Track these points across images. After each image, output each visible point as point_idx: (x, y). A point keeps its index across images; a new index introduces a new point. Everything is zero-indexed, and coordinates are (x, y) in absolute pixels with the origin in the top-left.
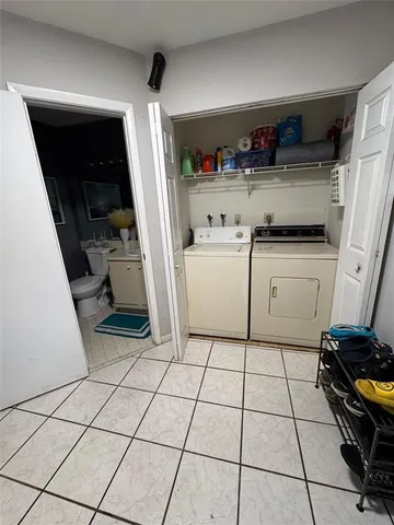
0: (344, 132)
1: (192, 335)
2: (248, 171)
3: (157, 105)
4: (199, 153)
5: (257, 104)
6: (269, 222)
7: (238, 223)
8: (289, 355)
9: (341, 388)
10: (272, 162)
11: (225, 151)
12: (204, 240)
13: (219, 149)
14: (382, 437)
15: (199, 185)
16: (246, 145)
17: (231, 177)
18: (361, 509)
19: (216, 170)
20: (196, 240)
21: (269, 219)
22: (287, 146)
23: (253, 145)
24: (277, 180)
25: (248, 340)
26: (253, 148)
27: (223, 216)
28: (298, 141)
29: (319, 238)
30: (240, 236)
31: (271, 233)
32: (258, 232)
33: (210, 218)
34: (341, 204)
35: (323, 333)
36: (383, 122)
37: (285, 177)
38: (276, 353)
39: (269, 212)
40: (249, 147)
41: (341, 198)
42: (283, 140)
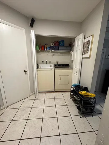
0: (72, 45)
1: (39, 92)
2: (53, 51)
3: (34, 31)
4: (40, 45)
5: (56, 36)
6: (57, 63)
7: (50, 63)
8: (64, 93)
9: (76, 96)
10: (58, 49)
11: (47, 45)
12: (42, 67)
13: (45, 45)
14: (84, 101)
15: (40, 53)
16: (52, 45)
17: (49, 52)
18: (81, 118)
19: (45, 49)
20: (40, 67)
21: (57, 62)
22: (61, 46)
23: (54, 45)
24: (59, 54)
25: (54, 91)
26: (54, 46)
27: (46, 61)
28: (63, 46)
29: (68, 67)
30: (51, 66)
31: (58, 66)
32: (55, 65)
33: (43, 61)
34: (73, 59)
35: (71, 86)
36: (80, 44)
37: (61, 53)
38: (61, 93)
39: (57, 61)
40: (53, 45)
41: (73, 58)
42: (60, 45)
